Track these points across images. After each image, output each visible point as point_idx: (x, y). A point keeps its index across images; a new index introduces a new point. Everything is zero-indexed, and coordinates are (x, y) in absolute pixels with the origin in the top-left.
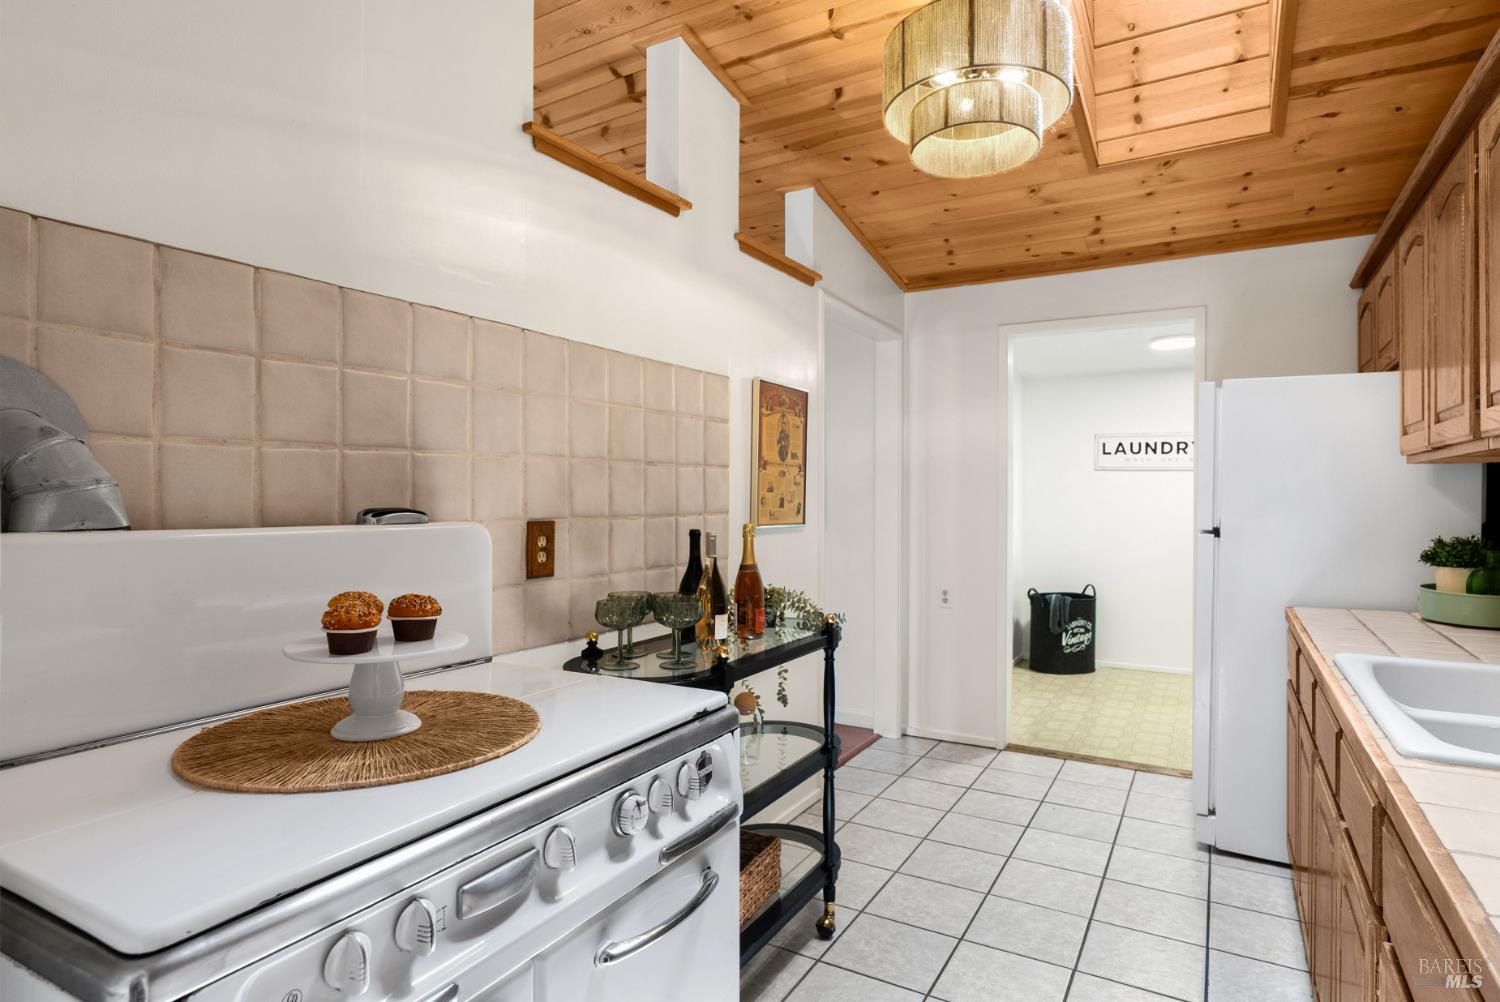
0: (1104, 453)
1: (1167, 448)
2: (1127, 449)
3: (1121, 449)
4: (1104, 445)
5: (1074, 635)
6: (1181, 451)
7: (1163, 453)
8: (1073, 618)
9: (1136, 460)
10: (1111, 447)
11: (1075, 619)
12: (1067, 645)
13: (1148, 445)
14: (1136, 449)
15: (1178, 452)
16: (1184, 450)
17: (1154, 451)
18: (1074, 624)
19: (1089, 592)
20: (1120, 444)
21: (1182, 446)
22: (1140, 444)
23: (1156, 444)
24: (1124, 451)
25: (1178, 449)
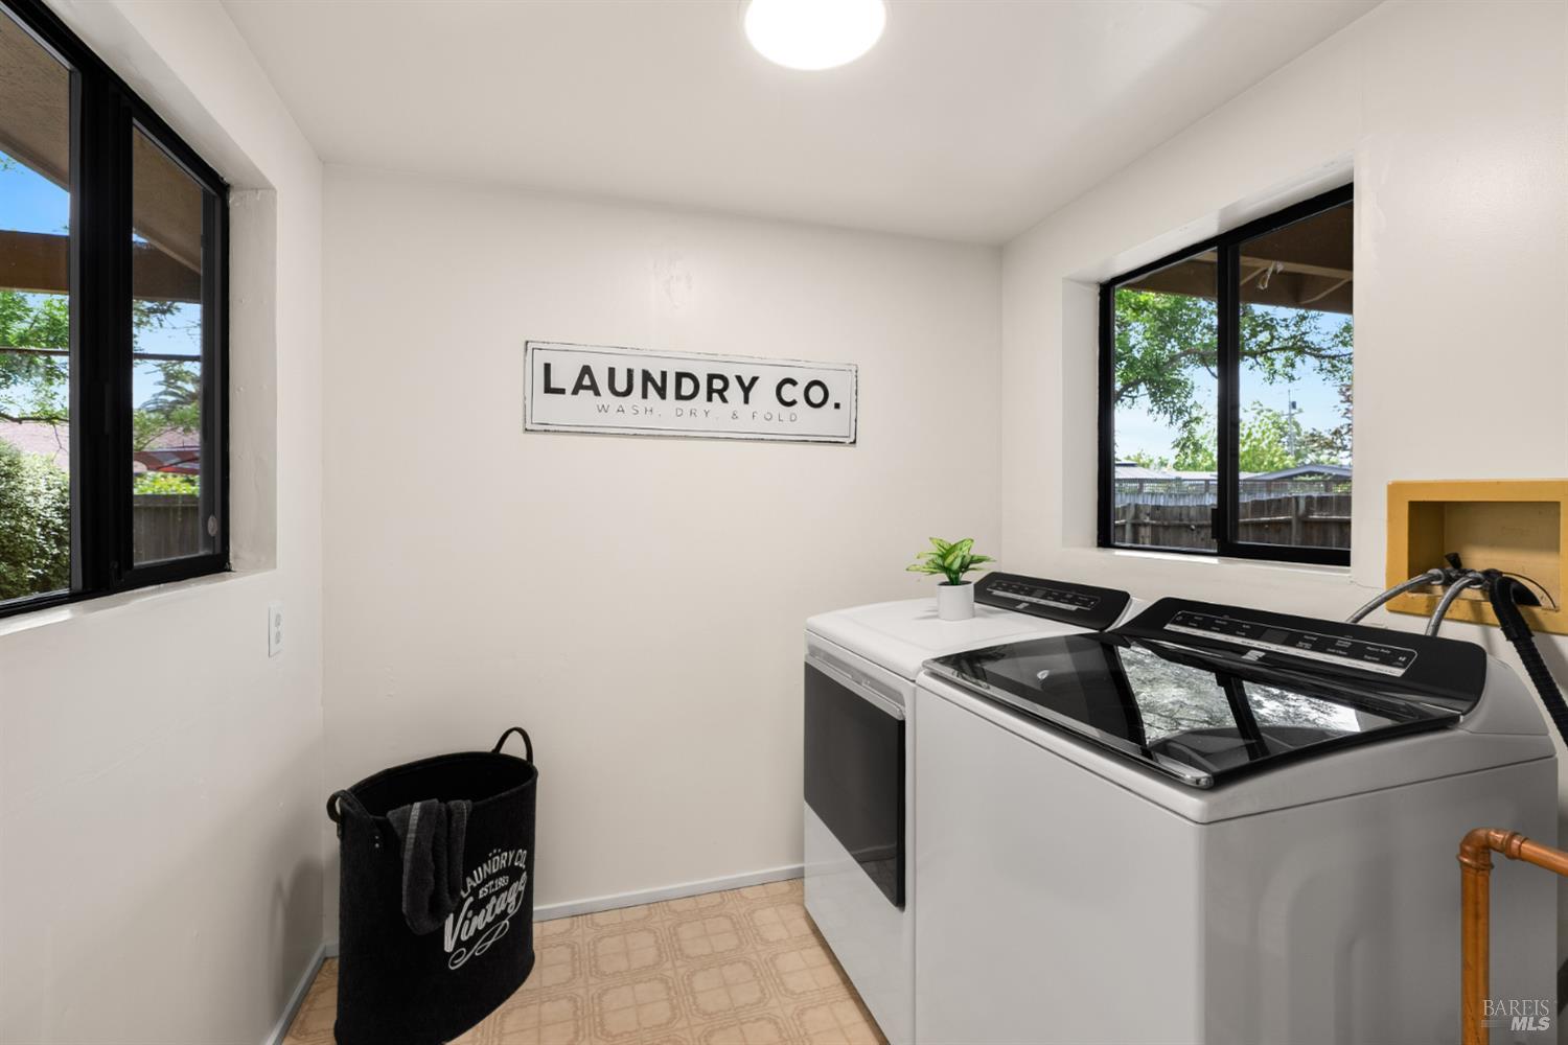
0: (548, 389)
1: (687, 387)
2: (603, 384)
3: (586, 381)
4: (547, 367)
5: (478, 906)
6: (715, 396)
7: (679, 397)
8: (476, 858)
9: (621, 410)
10: (564, 377)
11: (483, 859)
12: (459, 943)
13: (647, 376)
14: (621, 386)
15: (710, 399)
16: (721, 392)
17: (662, 392)
18: (480, 873)
19: (514, 748)
20: (586, 370)
21: (718, 384)
22: (630, 373)
23: (664, 374)
24: (594, 387)
25: (710, 391)
